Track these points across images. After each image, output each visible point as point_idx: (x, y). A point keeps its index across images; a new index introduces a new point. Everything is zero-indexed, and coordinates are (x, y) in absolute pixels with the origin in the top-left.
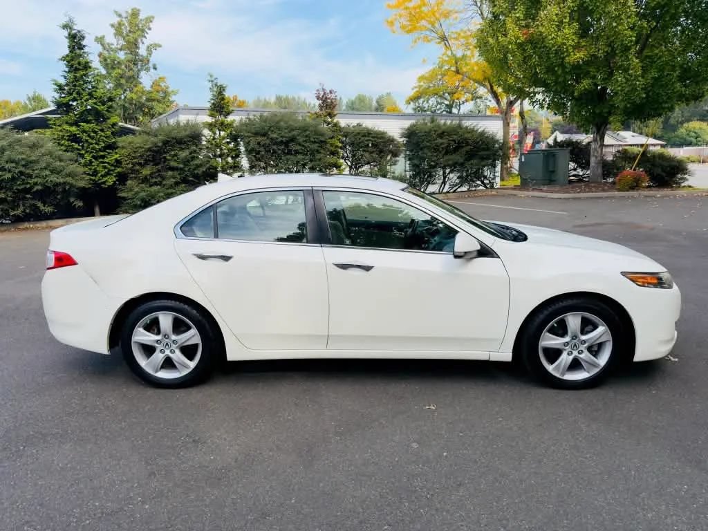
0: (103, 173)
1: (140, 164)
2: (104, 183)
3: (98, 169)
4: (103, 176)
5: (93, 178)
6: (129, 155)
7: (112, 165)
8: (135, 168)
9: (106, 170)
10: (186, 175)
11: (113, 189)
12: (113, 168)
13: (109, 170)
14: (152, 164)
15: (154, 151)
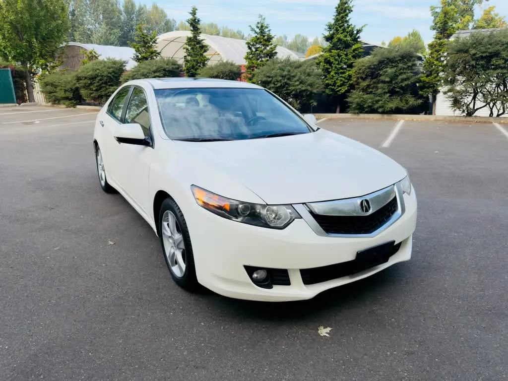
0: (339, 84)
1: (362, 78)
2: (339, 91)
3: (337, 81)
4: (339, 86)
5: (333, 87)
6: (356, 71)
7: (347, 79)
8: (358, 81)
9: (342, 82)
10: (394, 87)
11: (345, 95)
12: (347, 81)
13: (344, 82)
14: (370, 77)
15: (372, 69)
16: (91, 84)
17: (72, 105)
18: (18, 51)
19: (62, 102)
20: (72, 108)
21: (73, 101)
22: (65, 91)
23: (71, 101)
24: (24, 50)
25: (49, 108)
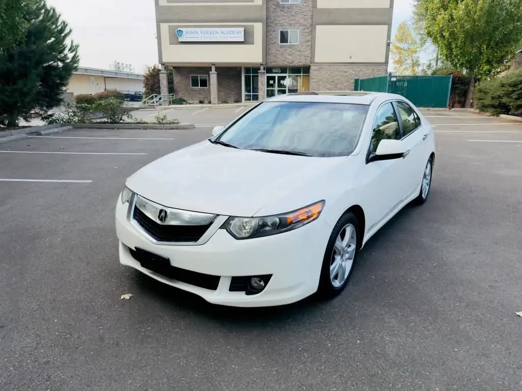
16: (513, 91)
17: (495, 113)
18: (466, 58)
19: (488, 109)
20: (495, 117)
21: (498, 109)
22: (493, 98)
23: (495, 110)
24: (472, 58)
25: (476, 115)
